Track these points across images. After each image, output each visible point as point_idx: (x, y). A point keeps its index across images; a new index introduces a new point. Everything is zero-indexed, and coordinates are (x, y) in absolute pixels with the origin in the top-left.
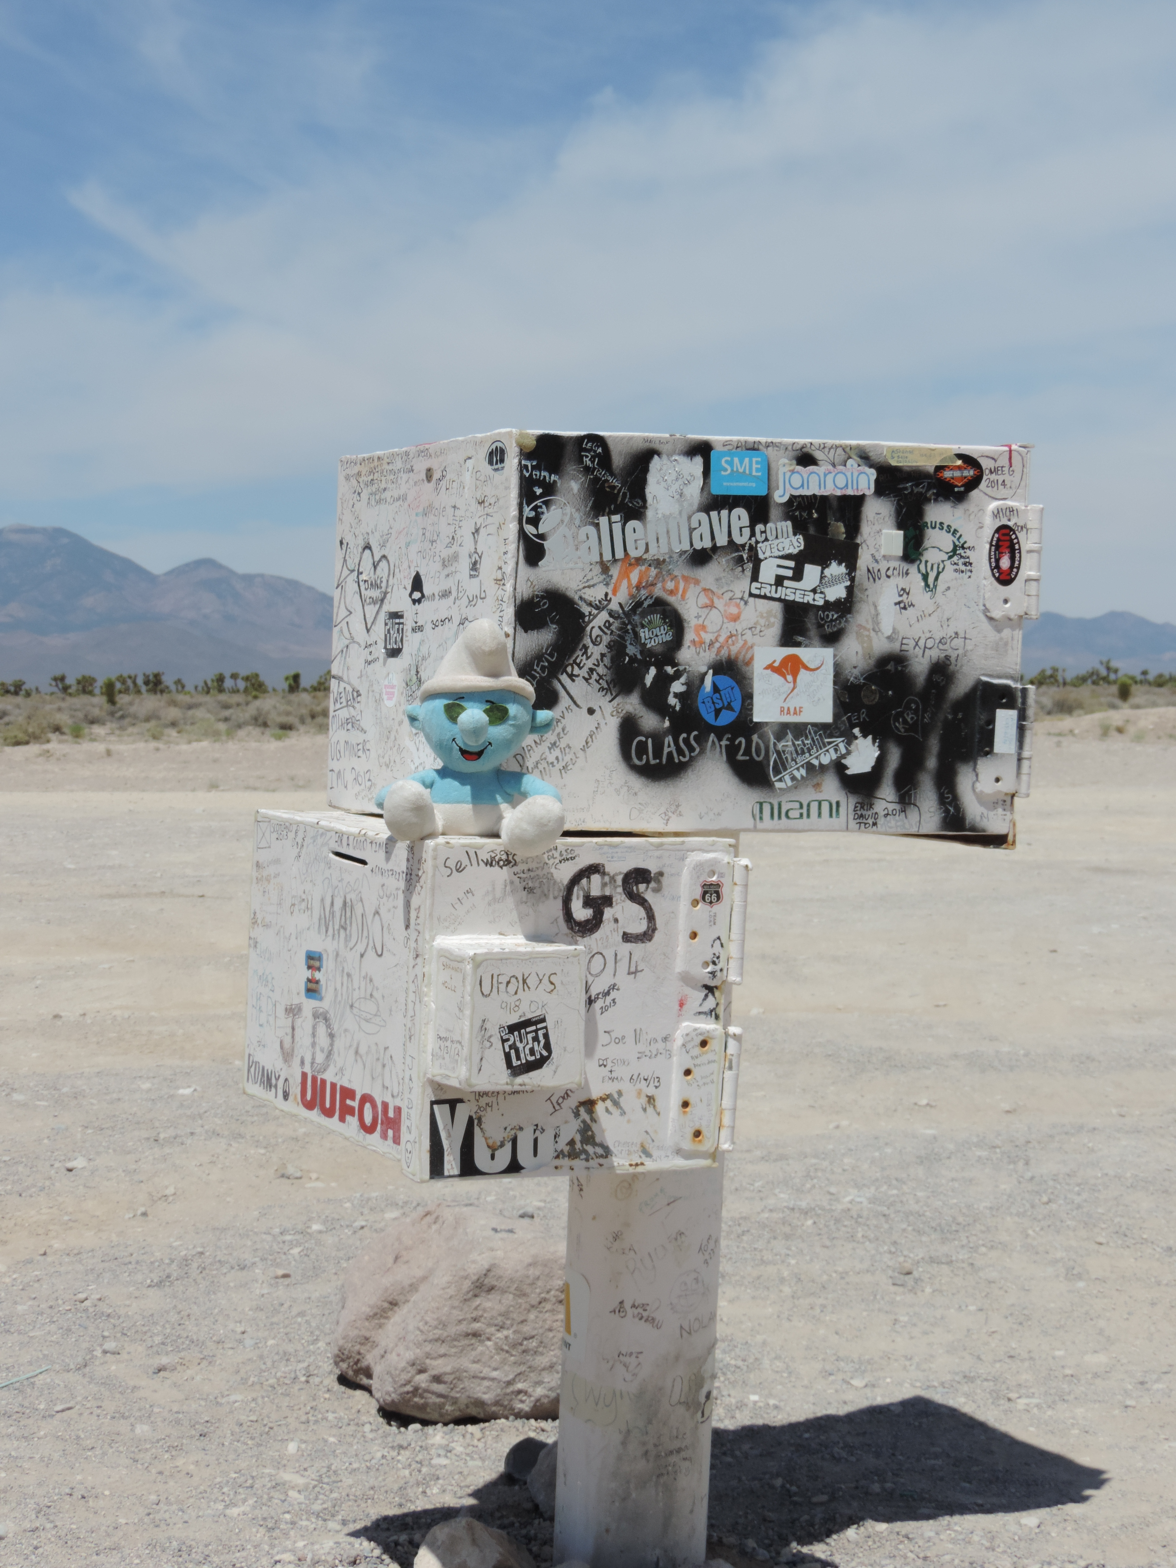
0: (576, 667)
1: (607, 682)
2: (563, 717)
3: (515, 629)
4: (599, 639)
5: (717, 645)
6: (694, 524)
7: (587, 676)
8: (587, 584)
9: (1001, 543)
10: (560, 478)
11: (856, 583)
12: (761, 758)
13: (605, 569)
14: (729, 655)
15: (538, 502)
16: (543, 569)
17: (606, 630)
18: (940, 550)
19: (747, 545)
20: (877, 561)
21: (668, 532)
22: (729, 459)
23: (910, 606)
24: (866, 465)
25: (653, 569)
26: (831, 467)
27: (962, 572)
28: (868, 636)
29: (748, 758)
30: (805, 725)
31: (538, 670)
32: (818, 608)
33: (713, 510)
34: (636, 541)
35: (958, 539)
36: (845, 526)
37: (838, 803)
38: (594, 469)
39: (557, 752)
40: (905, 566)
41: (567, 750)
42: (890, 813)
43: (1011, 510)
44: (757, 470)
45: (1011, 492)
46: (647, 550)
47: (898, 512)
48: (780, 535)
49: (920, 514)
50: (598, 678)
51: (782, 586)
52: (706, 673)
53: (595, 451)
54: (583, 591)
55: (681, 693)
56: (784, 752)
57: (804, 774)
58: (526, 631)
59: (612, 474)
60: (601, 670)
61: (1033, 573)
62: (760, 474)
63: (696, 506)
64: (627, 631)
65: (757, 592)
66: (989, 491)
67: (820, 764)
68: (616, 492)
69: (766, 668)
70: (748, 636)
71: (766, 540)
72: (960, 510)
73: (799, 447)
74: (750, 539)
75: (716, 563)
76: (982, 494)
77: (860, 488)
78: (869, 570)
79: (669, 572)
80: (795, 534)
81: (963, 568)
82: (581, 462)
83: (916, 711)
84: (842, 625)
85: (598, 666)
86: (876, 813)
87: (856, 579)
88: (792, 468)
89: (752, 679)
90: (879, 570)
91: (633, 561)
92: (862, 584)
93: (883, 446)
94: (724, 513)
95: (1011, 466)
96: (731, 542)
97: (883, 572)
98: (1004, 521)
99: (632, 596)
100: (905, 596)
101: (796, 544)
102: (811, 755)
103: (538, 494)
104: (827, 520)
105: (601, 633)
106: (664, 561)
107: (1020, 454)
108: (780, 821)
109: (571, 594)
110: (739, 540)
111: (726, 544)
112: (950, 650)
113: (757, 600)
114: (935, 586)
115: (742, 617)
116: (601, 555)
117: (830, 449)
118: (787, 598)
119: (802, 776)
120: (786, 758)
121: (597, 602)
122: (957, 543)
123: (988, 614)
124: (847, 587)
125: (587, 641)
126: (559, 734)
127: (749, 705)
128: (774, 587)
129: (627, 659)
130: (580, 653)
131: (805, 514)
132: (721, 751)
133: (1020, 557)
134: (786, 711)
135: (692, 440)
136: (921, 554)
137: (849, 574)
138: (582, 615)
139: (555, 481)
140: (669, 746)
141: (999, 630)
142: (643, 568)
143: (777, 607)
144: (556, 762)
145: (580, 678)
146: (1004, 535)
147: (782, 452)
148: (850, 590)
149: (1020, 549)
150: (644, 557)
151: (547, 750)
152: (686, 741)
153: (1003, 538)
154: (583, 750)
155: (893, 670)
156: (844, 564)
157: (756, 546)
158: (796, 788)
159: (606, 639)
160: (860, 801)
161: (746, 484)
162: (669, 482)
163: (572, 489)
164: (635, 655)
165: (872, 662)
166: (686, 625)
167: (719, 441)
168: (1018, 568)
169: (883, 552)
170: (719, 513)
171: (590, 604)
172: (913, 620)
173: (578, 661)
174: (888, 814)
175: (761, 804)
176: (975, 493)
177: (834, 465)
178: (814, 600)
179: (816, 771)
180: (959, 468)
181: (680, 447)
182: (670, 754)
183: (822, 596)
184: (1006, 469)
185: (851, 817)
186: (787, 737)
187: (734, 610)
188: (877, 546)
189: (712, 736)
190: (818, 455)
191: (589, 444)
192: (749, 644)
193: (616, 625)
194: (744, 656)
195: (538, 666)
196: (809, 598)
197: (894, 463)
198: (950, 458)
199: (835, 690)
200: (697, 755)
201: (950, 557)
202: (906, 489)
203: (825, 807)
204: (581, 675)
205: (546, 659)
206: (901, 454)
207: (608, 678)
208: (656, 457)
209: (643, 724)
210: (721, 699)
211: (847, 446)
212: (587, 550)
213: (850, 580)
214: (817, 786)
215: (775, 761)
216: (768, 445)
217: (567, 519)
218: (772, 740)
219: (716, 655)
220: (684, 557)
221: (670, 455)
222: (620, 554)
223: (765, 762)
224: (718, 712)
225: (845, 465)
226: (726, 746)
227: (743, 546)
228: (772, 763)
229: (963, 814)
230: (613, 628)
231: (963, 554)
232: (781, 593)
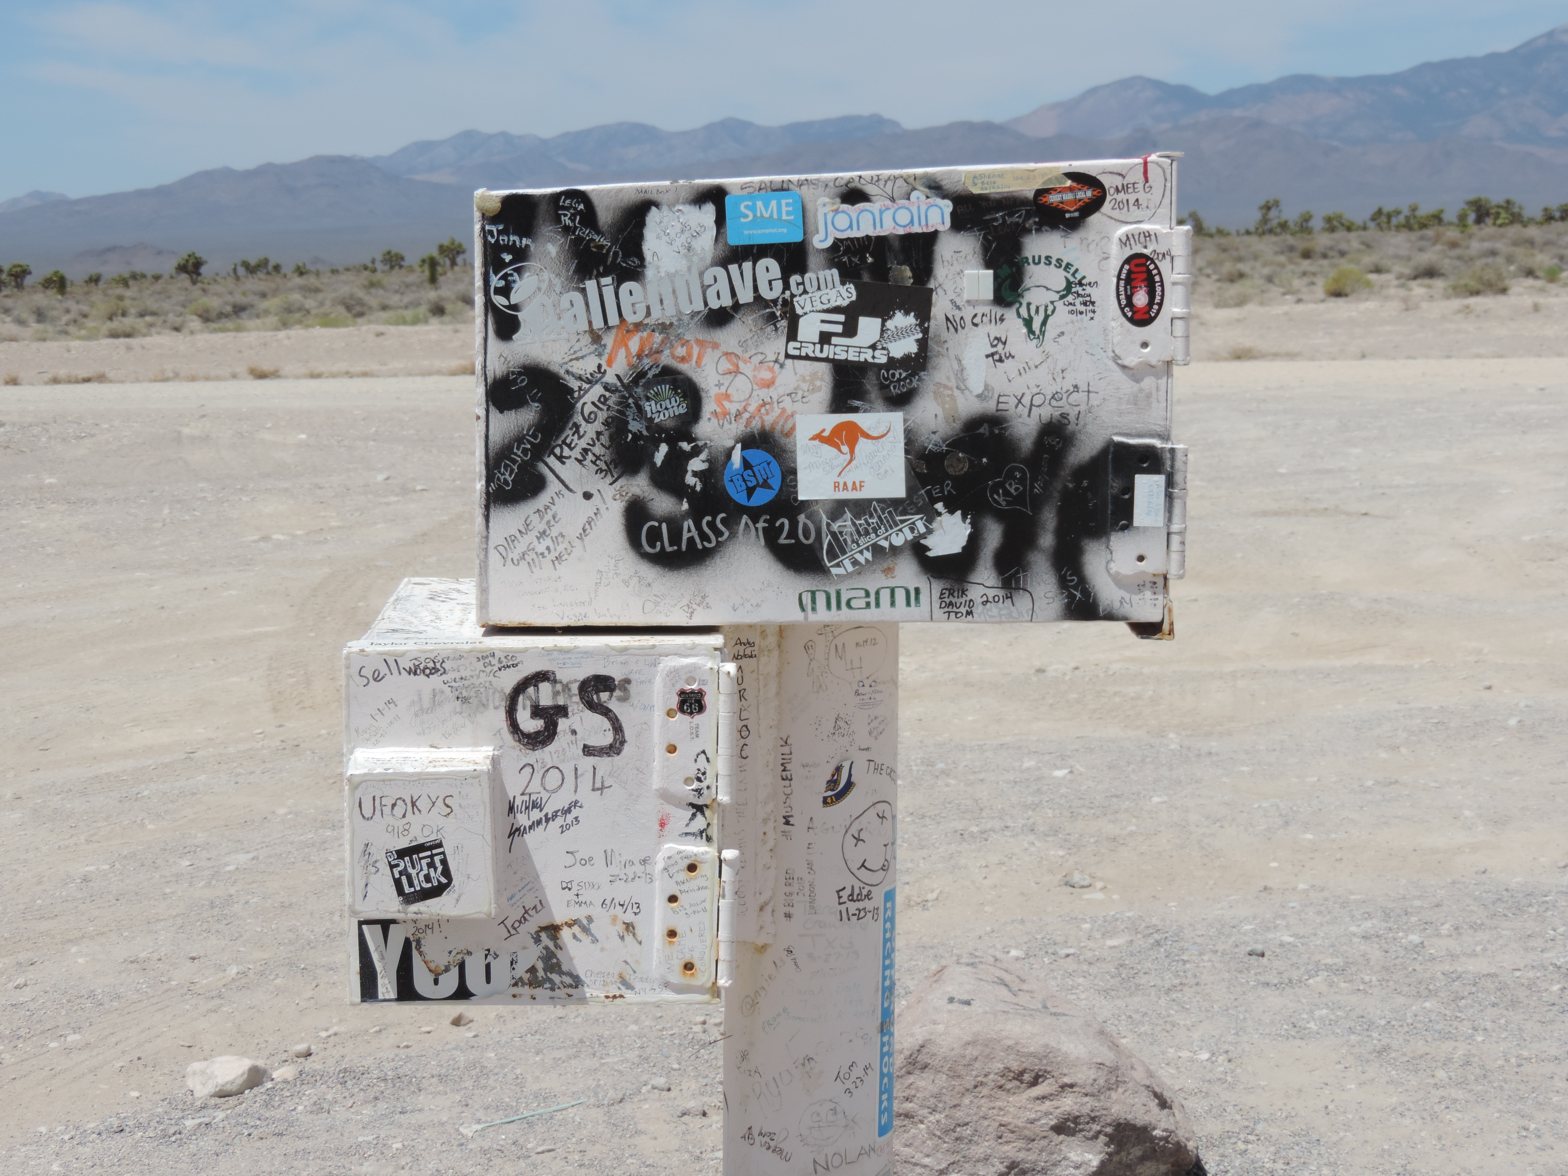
0: (565, 448)
1: (605, 462)
2: (553, 504)
3: (487, 411)
4: (592, 416)
5: (746, 415)
6: (708, 280)
7: (580, 457)
8: (574, 357)
9: (1133, 276)
10: (533, 241)
11: (931, 334)
12: (811, 541)
13: (596, 338)
14: (763, 426)
15: (508, 270)
16: (519, 343)
17: (601, 406)
18: (1048, 289)
19: (780, 300)
20: (958, 308)
21: (674, 292)
22: (750, 203)
23: (1007, 358)
24: (937, 195)
25: (657, 334)
26: (888, 202)
27: (1081, 313)
28: (951, 396)
29: (793, 541)
30: (870, 501)
31: (519, 453)
32: (880, 366)
33: (732, 263)
34: (633, 305)
35: (1073, 275)
36: (912, 270)
37: (917, 591)
38: (576, 228)
39: (547, 542)
40: (999, 311)
41: (560, 539)
42: (991, 599)
43: (1147, 235)
44: (788, 213)
45: (1149, 213)
46: (648, 313)
47: (986, 248)
48: (823, 286)
49: (1018, 248)
50: (594, 459)
51: (829, 343)
52: (733, 448)
53: (575, 209)
54: (570, 364)
55: (702, 471)
56: (841, 533)
57: (870, 558)
58: (501, 412)
59: (598, 232)
60: (598, 450)
61: (1178, 310)
62: (792, 217)
63: (709, 261)
64: (628, 406)
65: (797, 353)
66: (1116, 214)
67: (891, 545)
68: (604, 251)
69: (813, 438)
70: (787, 403)
71: (805, 292)
72: (1074, 240)
73: (843, 182)
74: (783, 293)
75: (740, 323)
76: (1105, 218)
77: (930, 224)
78: (947, 319)
79: (679, 337)
80: (843, 283)
81: (1083, 308)
82: (559, 222)
83: (1022, 482)
84: (915, 384)
85: (594, 445)
86: (971, 600)
87: (931, 330)
88: (835, 207)
89: (794, 452)
90: (962, 318)
91: (631, 327)
92: (939, 336)
93: (960, 172)
94: (747, 266)
95: (1147, 180)
96: (758, 298)
97: (968, 320)
98: (1138, 249)
99: (632, 366)
100: (1000, 346)
101: (845, 294)
102: (877, 536)
103: (507, 261)
104: (886, 264)
105: (595, 409)
106: (671, 324)
107: (1160, 166)
108: (840, 612)
109: (554, 368)
110: (767, 294)
111: (751, 300)
112: (1068, 407)
113: (796, 361)
114: (1043, 333)
115: (777, 383)
116: (590, 323)
117: (886, 182)
118: (837, 357)
119: (867, 560)
120: (845, 540)
121: (589, 376)
122: (1072, 279)
123: (1119, 361)
124: (917, 341)
125: (578, 418)
126: (548, 522)
127: (791, 481)
128: (818, 346)
129: (630, 436)
130: (571, 432)
131: (856, 260)
132: (757, 535)
133: (1163, 291)
134: (841, 487)
135: (699, 186)
136: (1021, 295)
137: (921, 325)
138: (571, 391)
139: (527, 246)
140: (689, 531)
141: (1138, 381)
142: (645, 334)
143: (824, 369)
144: (546, 552)
145: (573, 459)
146: (1137, 265)
147: (821, 190)
148: (923, 344)
149: (1162, 281)
150: (645, 322)
151: (535, 540)
152: (712, 525)
153: (1134, 269)
154: (580, 538)
155: (987, 434)
156: (912, 314)
157: (792, 301)
158: (860, 573)
159: (602, 416)
160: (949, 587)
161: (774, 231)
162: (673, 235)
163: (549, 253)
164: (640, 432)
165: (958, 426)
166: (703, 395)
167: (736, 184)
168: (1160, 305)
169: (966, 297)
170: (740, 267)
171: (580, 378)
172: (1013, 374)
173: (568, 441)
174: (987, 601)
175: (813, 593)
176: (1095, 219)
177: (893, 200)
178: (874, 357)
179: (886, 554)
180: (1071, 189)
181: (684, 195)
182: (691, 540)
183: (885, 352)
184: (1140, 186)
185: (936, 605)
186: (845, 516)
187: (766, 375)
188: (958, 290)
189: (745, 518)
190: (870, 189)
191: (568, 201)
192: (789, 412)
193: (613, 399)
194: (783, 426)
195: (518, 449)
196: (867, 356)
197: (976, 191)
198: (1057, 178)
199: (908, 461)
200: (726, 540)
201: (1062, 297)
202: (996, 220)
203: (900, 595)
204: (573, 457)
205: (527, 440)
206: (986, 180)
207: (607, 458)
208: (654, 208)
209: (654, 508)
210: (755, 476)
211: (909, 176)
212: (573, 318)
213: (922, 332)
214: (888, 571)
215: (830, 544)
216: (800, 184)
217: (544, 286)
218: (825, 519)
219: (746, 427)
220: (696, 319)
221: (671, 206)
222: (613, 320)
223: (817, 545)
224: (750, 491)
225: (909, 199)
226: (764, 528)
227: (775, 301)
228: (825, 547)
229: (1094, 599)
230: (610, 402)
231: (1081, 292)
232: (828, 351)
